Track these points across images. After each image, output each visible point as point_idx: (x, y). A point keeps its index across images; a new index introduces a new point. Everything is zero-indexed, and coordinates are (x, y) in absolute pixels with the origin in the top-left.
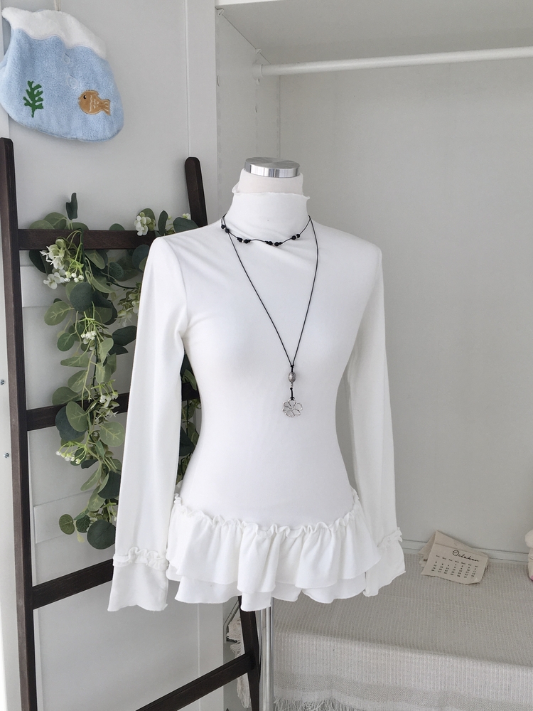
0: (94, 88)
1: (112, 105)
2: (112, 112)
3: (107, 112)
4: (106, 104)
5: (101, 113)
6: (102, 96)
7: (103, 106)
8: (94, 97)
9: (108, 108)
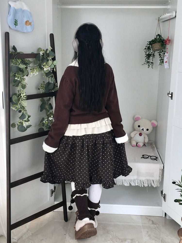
0: (28, 20)
7: (30, 24)
8: (28, 22)
9: (31, 24)
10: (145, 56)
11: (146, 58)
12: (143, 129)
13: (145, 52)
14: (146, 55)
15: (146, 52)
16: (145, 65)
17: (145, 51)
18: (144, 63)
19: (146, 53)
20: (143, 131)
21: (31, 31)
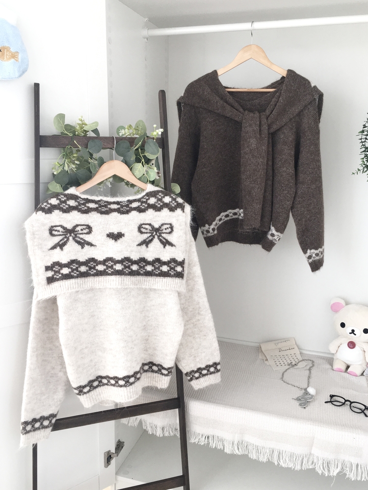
0: (7, 44)
1: (20, 56)
2: (20, 60)
3: (17, 60)
4: (17, 55)
5: (13, 60)
6: (13, 50)
7: (14, 56)
8: (8, 51)
9: (17, 58)
10: (361, 152)
11: (363, 156)
12: (353, 331)
13: (360, 141)
14: (364, 149)
15: (363, 140)
16: (360, 173)
17: (361, 139)
18: (359, 170)
19: (364, 144)
20: (355, 335)
21: (17, 74)
